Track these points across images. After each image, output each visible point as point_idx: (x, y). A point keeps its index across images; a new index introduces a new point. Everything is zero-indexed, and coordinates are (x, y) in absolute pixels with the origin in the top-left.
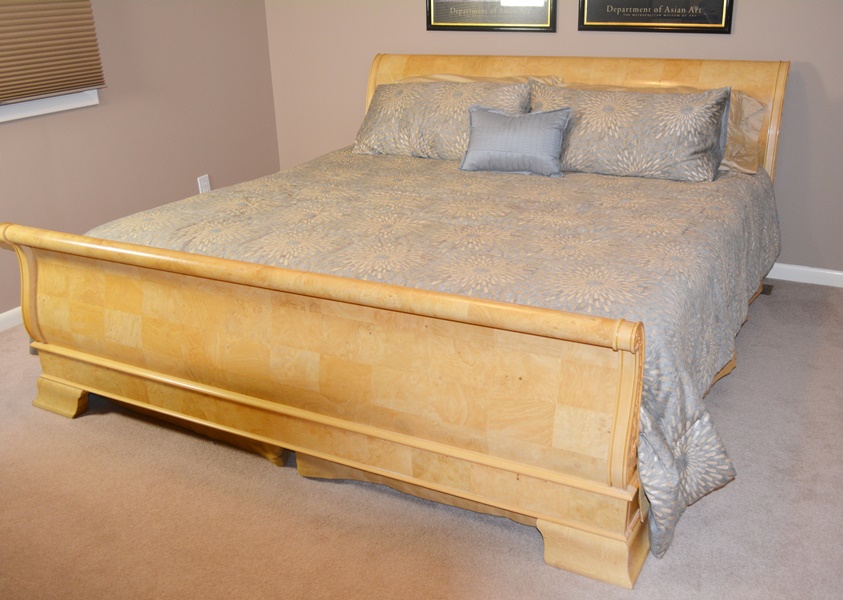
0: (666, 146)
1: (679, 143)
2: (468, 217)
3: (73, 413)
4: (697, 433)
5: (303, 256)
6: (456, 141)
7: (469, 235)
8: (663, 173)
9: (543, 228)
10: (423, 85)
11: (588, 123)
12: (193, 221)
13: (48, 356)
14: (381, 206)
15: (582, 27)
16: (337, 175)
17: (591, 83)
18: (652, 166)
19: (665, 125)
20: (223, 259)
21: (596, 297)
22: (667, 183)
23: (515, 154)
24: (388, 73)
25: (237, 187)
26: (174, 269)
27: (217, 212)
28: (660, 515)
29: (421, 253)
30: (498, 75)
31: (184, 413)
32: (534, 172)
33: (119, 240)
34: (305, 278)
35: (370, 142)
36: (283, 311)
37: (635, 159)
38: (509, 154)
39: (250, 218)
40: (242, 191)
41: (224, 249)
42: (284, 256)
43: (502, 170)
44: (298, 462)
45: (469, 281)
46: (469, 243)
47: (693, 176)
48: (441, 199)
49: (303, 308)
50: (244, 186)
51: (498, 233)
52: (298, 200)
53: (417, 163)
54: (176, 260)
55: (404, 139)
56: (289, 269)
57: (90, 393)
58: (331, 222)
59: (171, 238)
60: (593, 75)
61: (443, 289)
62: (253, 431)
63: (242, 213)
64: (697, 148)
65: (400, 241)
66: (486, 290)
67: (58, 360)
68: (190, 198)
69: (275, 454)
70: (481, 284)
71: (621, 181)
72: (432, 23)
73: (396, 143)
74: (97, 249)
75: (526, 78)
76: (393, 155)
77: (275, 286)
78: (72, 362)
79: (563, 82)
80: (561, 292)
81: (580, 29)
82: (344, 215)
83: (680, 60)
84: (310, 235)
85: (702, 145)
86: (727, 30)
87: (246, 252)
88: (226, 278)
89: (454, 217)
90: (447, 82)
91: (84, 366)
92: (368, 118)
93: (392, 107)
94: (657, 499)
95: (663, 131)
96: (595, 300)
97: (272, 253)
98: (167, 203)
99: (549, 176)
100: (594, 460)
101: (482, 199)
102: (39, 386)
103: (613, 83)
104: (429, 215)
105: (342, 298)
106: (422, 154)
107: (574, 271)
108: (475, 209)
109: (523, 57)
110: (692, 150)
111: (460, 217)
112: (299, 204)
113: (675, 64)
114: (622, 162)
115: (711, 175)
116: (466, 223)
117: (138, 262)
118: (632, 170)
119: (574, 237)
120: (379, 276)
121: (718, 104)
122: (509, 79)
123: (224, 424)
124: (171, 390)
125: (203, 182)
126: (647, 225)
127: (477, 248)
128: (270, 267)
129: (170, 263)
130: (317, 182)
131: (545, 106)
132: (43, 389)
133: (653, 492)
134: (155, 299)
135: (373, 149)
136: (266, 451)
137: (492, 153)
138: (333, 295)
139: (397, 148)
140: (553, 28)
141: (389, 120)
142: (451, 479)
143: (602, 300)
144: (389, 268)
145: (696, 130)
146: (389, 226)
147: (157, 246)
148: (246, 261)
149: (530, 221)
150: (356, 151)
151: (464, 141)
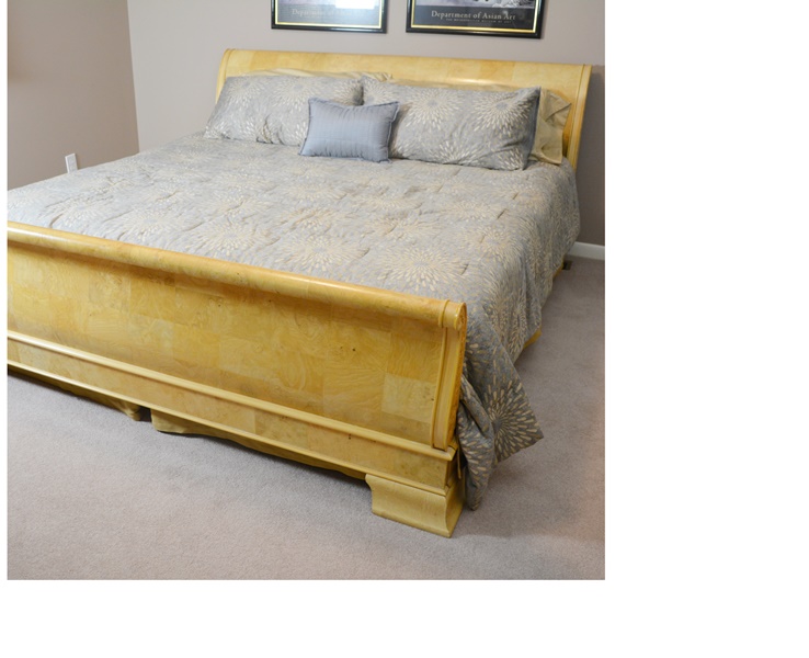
0: (483, 137)
1: (495, 136)
2: (307, 199)
4: (510, 400)
5: (159, 233)
6: (296, 129)
7: (308, 217)
8: (480, 162)
9: (374, 211)
10: (268, 78)
11: (414, 116)
12: (61, 199)
14: (230, 187)
15: (409, 30)
16: (190, 158)
17: (416, 79)
18: (470, 156)
19: (483, 120)
21: (423, 277)
22: (483, 170)
23: (349, 142)
24: (237, 65)
25: (100, 167)
27: (82, 190)
28: (476, 473)
29: (265, 232)
30: (334, 70)
31: (51, 371)
32: (364, 158)
35: (220, 127)
36: (140, 283)
37: (454, 149)
38: (343, 142)
39: (112, 197)
40: (105, 172)
42: (143, 234)
43: (336, 156)
44: (153, 417)
45: (308, 260)
46: (308, 224)
47: (505, 165)
48: (283, 182)
49: (159, 281)
50: (106, 166)
51: (334, 215)
52: (156, 181)
53: (261, 148)
54: (44, 236)
55: (250, 125)
58: (185, 201)
59: (40, 215)
60: (417, 72)
62: (112, 390)
63: (105, 192)
64: (510, 141)
65: (247, 220)
66: (324, 269)
68: (59, 177)
69: (133, 410)
70: (319, 263)
71: (443, 169)
72: (277, 23)
73: (242, 130)
75: (360, 74)
76: (240, 140)
79: (392, 78)
80: (392, 271)
81: (407, 31)
82: (196, 195)
83: (496, 61)
84: (165, 214)
85: (514, 139)
86: (538, 35)
87: (108, 229)
89: (295, 199)
90: (289, 76)
92: (218, 106)
93: (240, 97)
94: (474, 458)
95: (481, 125)
96: (421, 280)
97: (131, 231)
98: (37, 181)
99: (379, 162)
100: (419, 423)
101: (319, 182)
103: (436, 80)
104: (272, 197)
106: (265, 140)
107: (402, 252)
108: (314, 192)
109: (357, 54)
110: (506, 142)
111: (300, 199)
112: (156, 184)
113: (490, 64)
114: (444, 151)
115: (522, 164)
116: (305, 205)
118: (452, 158)
119: (401, 219)
120: (228, 254)
121: (529, 101)
122: (345, 74)
123: (87, 383)
124: (39, 351)
125: (70, 160)
126: (466, 210)
127: (315, 229)
130: (172, 164)
131: (376, 99)
133: (471, 453)
135: (222, 134)
136: (124, 407)
137: (328, 140)
139: (244, 134)
140: (384, 30)
141: (237, 109)
142: (289, 436)
143: (428, 280)
144: (236, 246)
145: (509, 124)
146: (237, 207)
147: (28, 222)
148: (107, 238)
149: (362, 204)
150: (207, 135)
151: (304, 129)
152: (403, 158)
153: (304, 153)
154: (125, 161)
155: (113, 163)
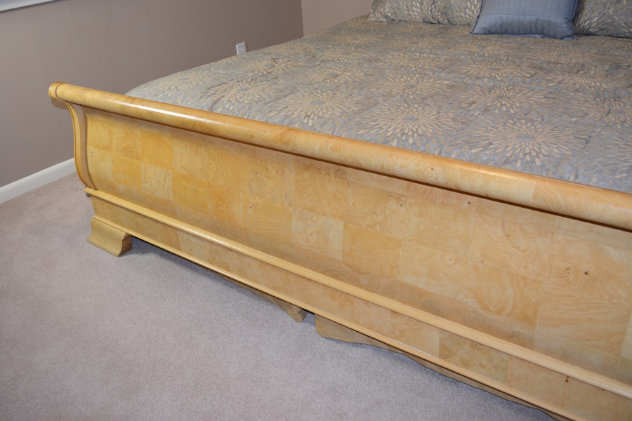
3: (119, 252)
5: (327, 116)
6: (467, 7)
7: (500, 97)
9: (577, 90)
12: (224, 80)
13: (98, 201)
14: (402, 66)
16: (357, 39)
20: (247, 119)
23: (528, 18)
25: (266, 50)
26: (199, 129)
27: (246, 72)
29: (451, 115)
33: (154, 99)
34: (332, 143)
35: (384, 9)
36: (306, 175)
38: (522, 18)
39: (276, 78)
40: (270, 54)
41: (250, 108)
42: (309, 116)
43: (513, 33)
44: (316, 322)
45: (514, 149)
46: (502, 105)
48: (460, 60)
49: (328, 174)
50: (272, 49)
51: (530, 94)
52: (322, 61)
53: (429, 28)
54: (200, 119)
55: (416, 7)
56: (313, 131)
57: (132, 236)
58: (354, 81)
59: (201, 97)
61: (485, 158)
62: (274, 288)
63: (269, 73)
65: (427, 102)
66: (538, 162)
67: (106, 205)
68: (224, 60)
70: (530, 153)
73: (408, 10)
74: (129, 107)
76: (406, 21)
77: (299, 151)
78: (117, 208)
82: (366, 75)
84: (334, 94)
87: (270, 111)
88: (249, 141)
89: (478, 78)
91: (126, 212)
97: (296, 113)
98: (204, 64)
99: (562, 38)
101: (501, 60)
102: (92, 226)
104: (451, 75)
105: (373, 168)
106: (432, 20)
108: (499, 70)
111: (485, 78)
112: (323, 65)
116: (491, 84)
117: (165, 121)
119: (615, 100)
120: (411, 141)
127: (512, 111)
128: (293, 129)
129: (194, 123)
130: (338, 45)
132: (96, 229)
134: (184, 155)
135: (387, 17)
137: (504, 17)
138: (364, 164)
139: (410, 15)
144: (420, 132)
146: (413, 86)
147: (189, 105)
148: (270, 121)
149: (559, 83)
150: (372, 18)
151: (475, 6)
152: (589, 34)
153: (475, 32)
154: (291, 43)
155: (279, 46)
